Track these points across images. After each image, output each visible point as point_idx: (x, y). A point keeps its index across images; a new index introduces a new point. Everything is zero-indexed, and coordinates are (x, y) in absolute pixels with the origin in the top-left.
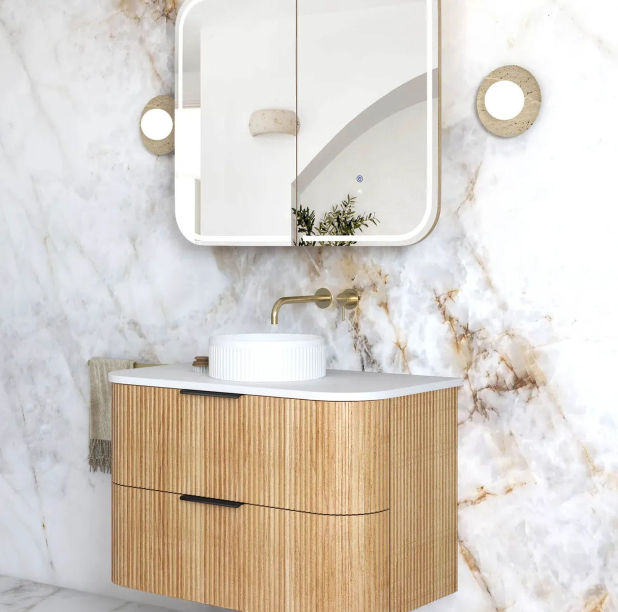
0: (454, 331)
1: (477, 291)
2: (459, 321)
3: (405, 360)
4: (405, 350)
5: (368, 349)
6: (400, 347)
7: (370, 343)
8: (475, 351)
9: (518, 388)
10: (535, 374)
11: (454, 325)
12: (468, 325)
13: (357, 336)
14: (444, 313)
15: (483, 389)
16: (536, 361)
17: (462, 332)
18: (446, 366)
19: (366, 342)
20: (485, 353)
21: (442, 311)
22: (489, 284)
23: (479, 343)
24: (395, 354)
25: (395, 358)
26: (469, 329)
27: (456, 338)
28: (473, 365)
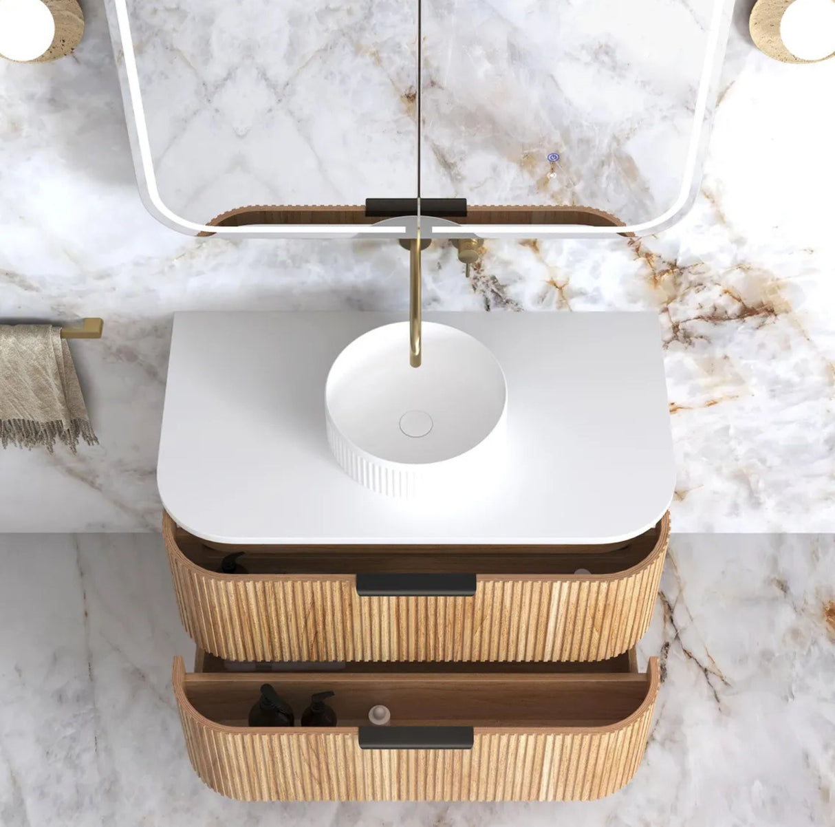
0: (652, 267)
1: (699, 227)
2: (662, 256)
3: (563, 297)
4: (565, 289)
5: (498, 289)
6: (555, 285)
7: (501, 282)
8: (684, 286)
9: (746, 317)
10: (774, 303)
11: (653, 261)
12: (676, 260)
13: (479, 276)
14: (637, 250)
15: (690, 320)
16: (778, 291)
17: (665, 267)
18: (634, 301)
19: (494, 283)
20: (700, 287)
21: (634, 248)
22: (720, 218)
23: (692, 278)
24: (547, 292)
25: (545, 297)
26: (677, 265)
27: (655, 274)
28: (678, 299)
